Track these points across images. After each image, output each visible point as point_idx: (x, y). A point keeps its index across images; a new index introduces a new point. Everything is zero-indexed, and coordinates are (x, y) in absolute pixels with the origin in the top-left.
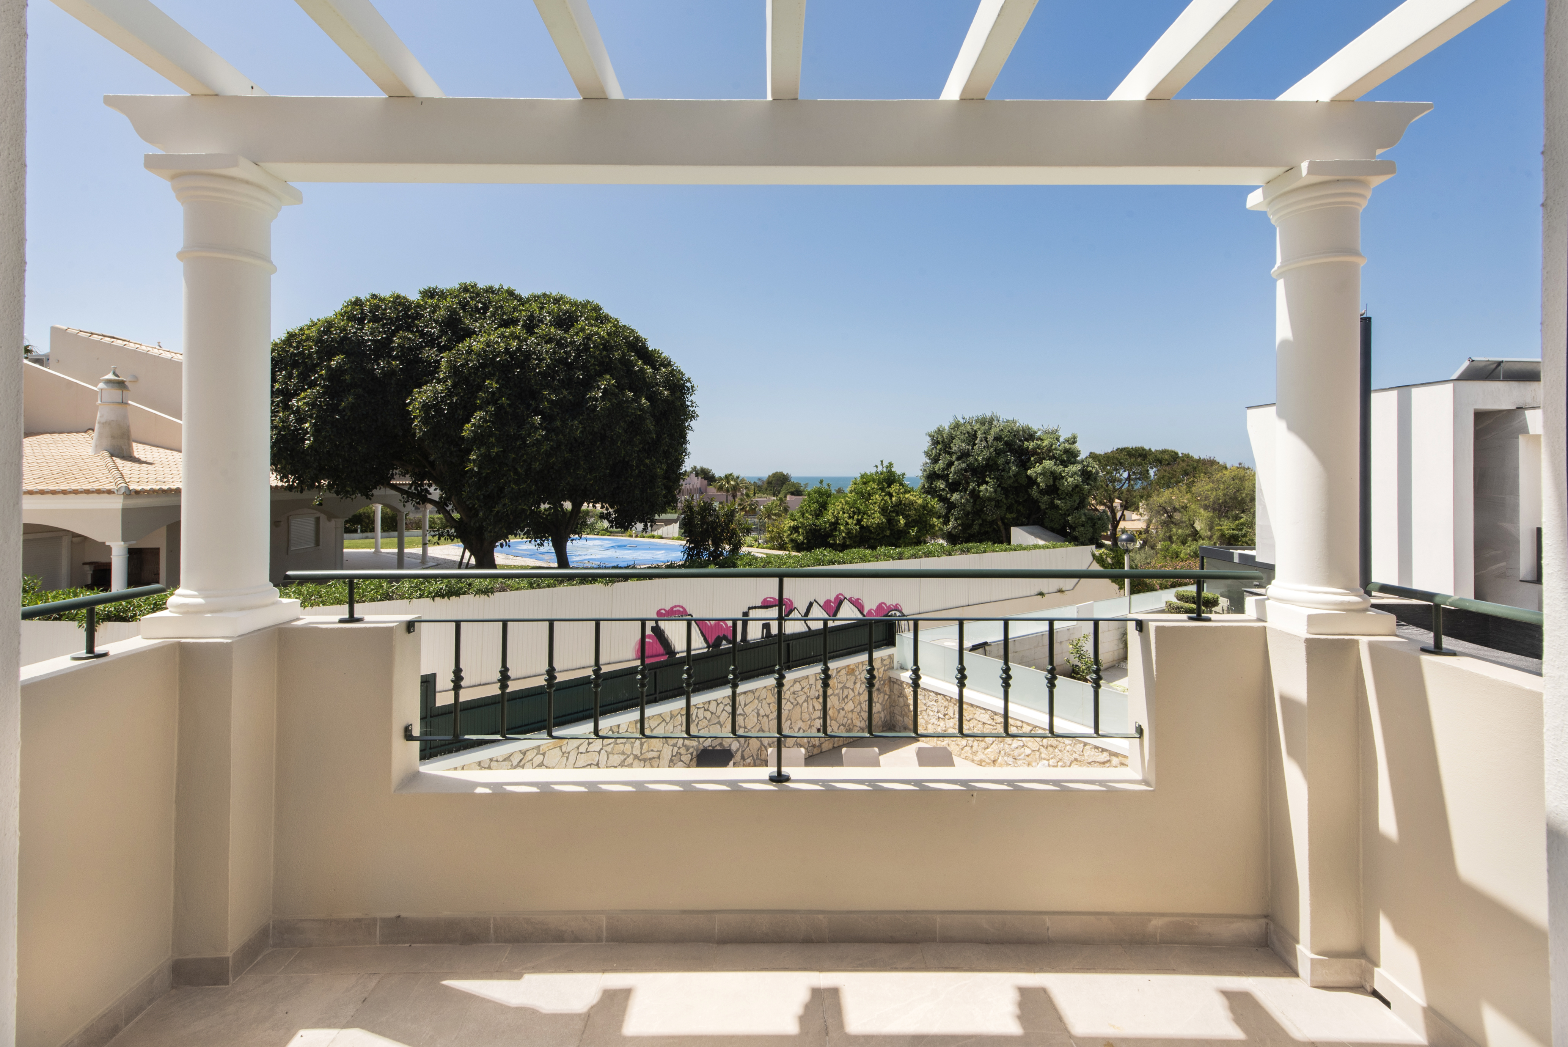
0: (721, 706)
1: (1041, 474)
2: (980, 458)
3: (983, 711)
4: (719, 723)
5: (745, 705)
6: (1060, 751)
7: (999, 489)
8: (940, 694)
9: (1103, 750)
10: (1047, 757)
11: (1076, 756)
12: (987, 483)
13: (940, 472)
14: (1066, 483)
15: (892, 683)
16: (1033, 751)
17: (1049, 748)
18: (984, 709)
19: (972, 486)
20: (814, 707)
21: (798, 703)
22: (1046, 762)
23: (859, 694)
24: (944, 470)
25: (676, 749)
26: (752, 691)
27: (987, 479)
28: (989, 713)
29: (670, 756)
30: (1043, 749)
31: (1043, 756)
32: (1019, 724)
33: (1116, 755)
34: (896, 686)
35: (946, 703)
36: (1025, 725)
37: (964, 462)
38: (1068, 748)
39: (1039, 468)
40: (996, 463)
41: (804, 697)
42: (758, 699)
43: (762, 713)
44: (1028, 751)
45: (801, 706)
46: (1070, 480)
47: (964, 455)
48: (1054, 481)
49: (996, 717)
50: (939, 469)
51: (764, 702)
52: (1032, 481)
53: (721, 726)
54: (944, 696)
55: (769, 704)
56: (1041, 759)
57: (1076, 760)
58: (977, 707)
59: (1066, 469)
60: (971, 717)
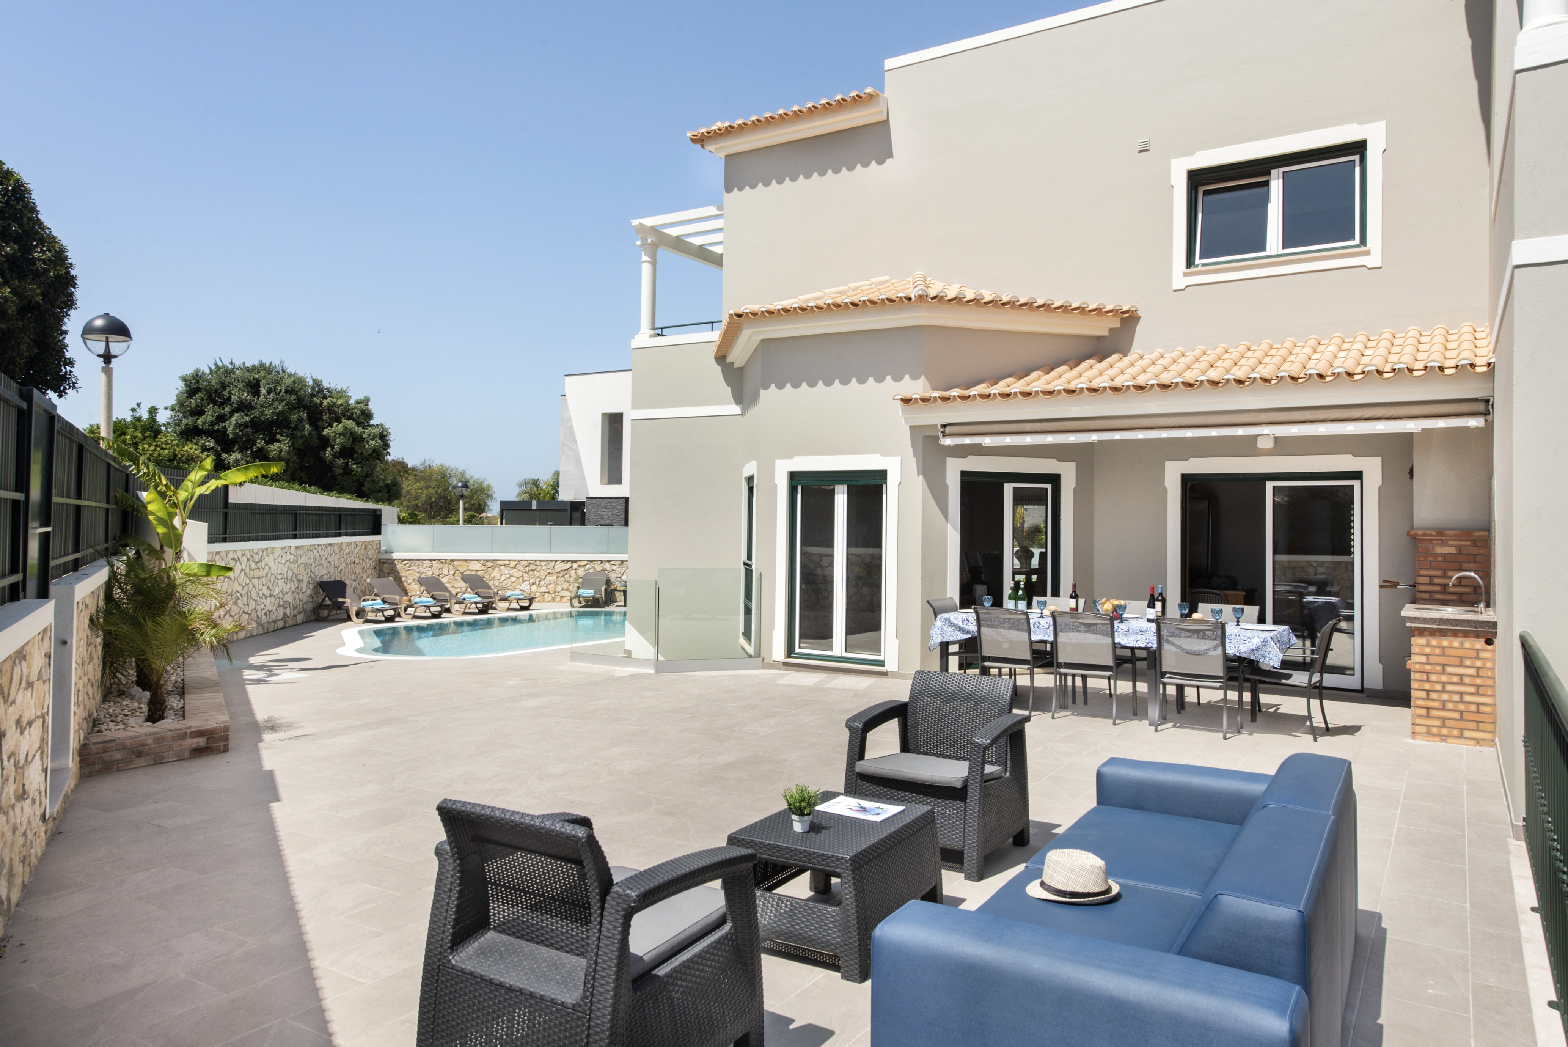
1: (340, 434)
2: (269, 412)
3: (477, 562)
6: (538, 571)
7: (292, 449)
8: (435, 560)
9: (568, 561)
10: (528, 579)
11: (549, 571)
12: (278, 441)
13: (206, 427)
14: (367, 446)
15: (381, 564)
16: (518, 578)
17: (531, 573)
18: (477, 560)
19: (260, 443)
22: (528, 582)
24: (212, 424)
27: (278, 437)
28: (482, 562)
30: (525, 575)
31: (525, 579)
32: (507, 562)
33: (576, 561)
34: (386, 566)
35: (441, 566)
36: (511, 562)
37: (246, 415)
38: (544, 568)
39: (338, 428)
40: (286, 419)
44: (513, 579)
46: (371, 442)
47: (243, 407)
48: (354, 442)
49: (487, 564)
50: (204, 423)
52: (325, 442)
54: (439, 560)
56: (524, 581)
57: (549, 573)
58: (471, 560)
59: (366, 431)
60: (465, 569)
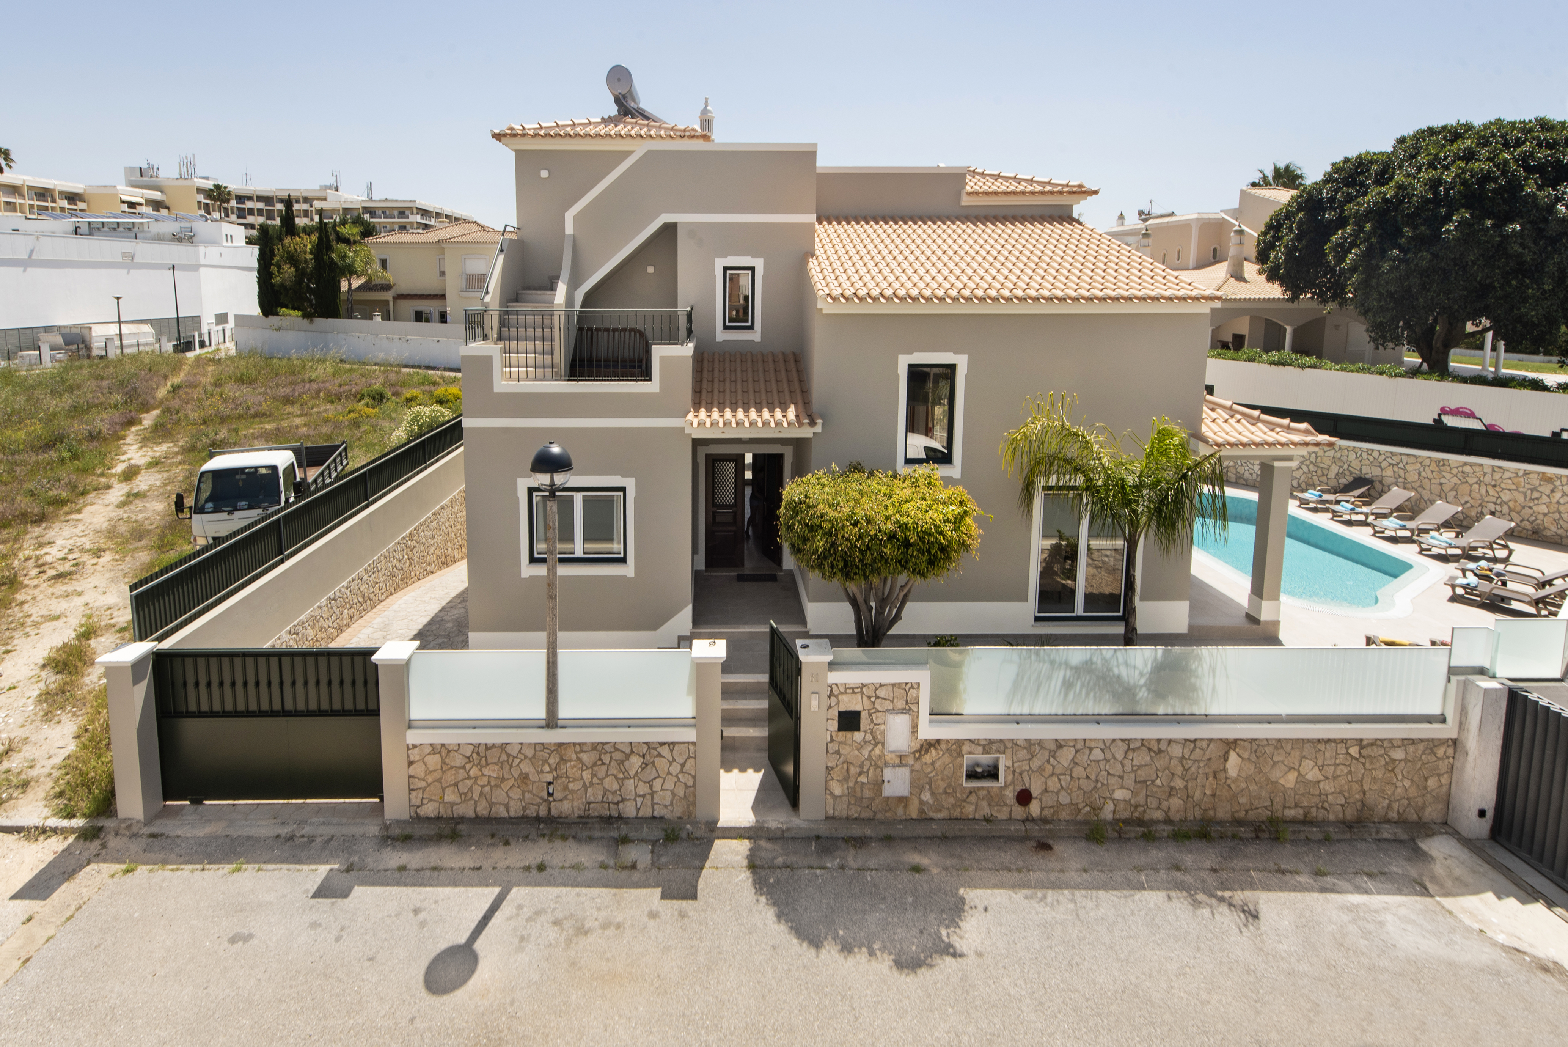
0: (1383, 457)
4: (1380, 467)
5: (1407, 463)
20: (1487, 492)
21: (1467, 482)
23: (1558, 503)
25: (1341, 470)
26: (1415, 456)
29: (1336, 472)
41: (1475, 480)
42: (1421, 463)
43: (1423, 474)
45: (1471, 486)
51: (1427, 468)
53: (1382, 470)
55: (1432, 472)
